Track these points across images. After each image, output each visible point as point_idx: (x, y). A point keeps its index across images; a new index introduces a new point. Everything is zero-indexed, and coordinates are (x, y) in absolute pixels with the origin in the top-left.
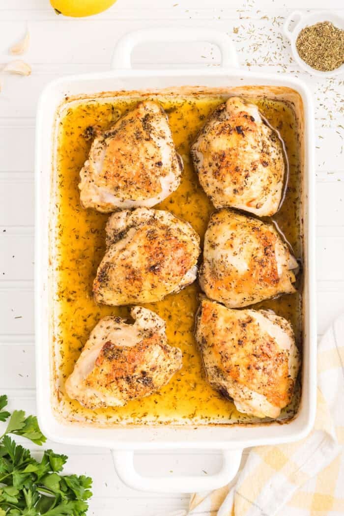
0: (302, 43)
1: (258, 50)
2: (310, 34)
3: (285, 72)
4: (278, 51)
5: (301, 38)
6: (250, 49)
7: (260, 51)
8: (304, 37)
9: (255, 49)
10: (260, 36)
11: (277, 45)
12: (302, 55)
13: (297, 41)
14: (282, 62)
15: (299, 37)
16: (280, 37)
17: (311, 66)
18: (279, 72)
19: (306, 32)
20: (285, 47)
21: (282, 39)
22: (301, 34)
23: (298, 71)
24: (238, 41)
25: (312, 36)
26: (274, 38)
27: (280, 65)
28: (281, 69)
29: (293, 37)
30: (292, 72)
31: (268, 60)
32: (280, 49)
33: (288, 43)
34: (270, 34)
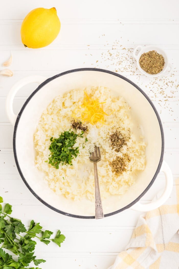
0: (142, 61)
1: (121, 64)
2: (146, 57)
3: (134, 74)
4: (131, 65)
5: (141, 59)
6: (117, 64)
7: (122, 65)
8: (143, 58)
9: (120, 64)
10: (122, 58)
11: (130, 62)
12: (142, 67)
13: (140, 60)
14: (132, 70)
15: (140, 58)
16: (132, 58)
17: (147, 72)
18: (131, 75)
19: (144, 56)
20: (134, 63)
21: (132, 59)
22: (142, 57)
23: (140, 74)
24: (111, 60)
25: (147, 58)
26: (128, 59)
27: (131, 71)
28: (132, 73)
29: (138, 58)
30: (137, 75)
31: (126, 69)
32: (132, 64)
33: (136, 60)
34: (127, 56)
